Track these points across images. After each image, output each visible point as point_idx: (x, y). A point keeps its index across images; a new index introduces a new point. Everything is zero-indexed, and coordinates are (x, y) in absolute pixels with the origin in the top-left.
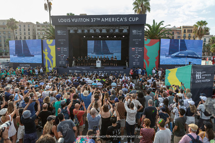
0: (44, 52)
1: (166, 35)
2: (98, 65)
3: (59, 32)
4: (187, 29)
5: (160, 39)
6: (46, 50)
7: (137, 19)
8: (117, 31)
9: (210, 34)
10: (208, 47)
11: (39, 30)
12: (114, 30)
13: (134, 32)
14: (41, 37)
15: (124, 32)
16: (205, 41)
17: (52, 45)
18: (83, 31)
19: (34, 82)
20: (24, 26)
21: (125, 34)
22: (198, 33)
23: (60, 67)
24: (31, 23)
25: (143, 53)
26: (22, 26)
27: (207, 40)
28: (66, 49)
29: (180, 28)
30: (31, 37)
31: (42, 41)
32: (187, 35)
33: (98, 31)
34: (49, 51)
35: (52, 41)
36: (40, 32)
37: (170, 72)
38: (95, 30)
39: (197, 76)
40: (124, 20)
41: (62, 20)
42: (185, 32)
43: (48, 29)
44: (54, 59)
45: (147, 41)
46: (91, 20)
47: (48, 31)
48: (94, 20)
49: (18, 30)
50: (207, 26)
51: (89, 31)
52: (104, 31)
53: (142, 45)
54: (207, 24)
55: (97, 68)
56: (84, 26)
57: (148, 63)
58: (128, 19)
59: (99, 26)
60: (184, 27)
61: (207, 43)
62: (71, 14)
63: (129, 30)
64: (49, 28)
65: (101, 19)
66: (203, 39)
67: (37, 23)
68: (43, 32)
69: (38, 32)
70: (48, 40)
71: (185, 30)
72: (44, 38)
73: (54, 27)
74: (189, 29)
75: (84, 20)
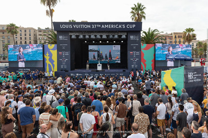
0: (45, 56)
1: (160, 40)
2: (99, 68)
3: (61, 37)
4: (177, 35)
5: (155, 43)
6: (47, 54)
7: (134, 26)
8: (116, 36)
9: (197, 39)
10: (196, 50)
11: (40, 35)
12: (113, 36)
13: (132, 37)
14: (43, 42)
15: (122, 37)
16: (193, 45)
17: (53, 49)
18: (84, 36)
19: (34, 87)
20: (25, 31)
21: (123, 39)
22: (187, 39)
23: (62, 70)
24: (32, 29)
25: (140, 57)
26: (23, 31)
27: (195, 44)
28: (68, 54)
29: (172, 34)
30: (32, 42)
31: (43, 45)
32: (178, 40)
33: (98, 37)
34: (51, 55)
35: (53, 46)
36: (41, 37)
37: (165, 73)
38: (96, 36)
39: (189, 76)
40: (122, 26)
41: (64, 26)
42: (175, 37)
43: (50, 35)
44: (56, 63)
45: (144, 46)
46: (91, 26)
47: (50, 36)
48: (94, 26)
49: (18, 35)
50: (194, 32)
51: (90, 36)
52: (104, 37)
53: (139, 49)
54: (194, 30)
55: (98, 71)
56: (85, 32)
57: (145, 65)
58: (126, 26)
59: (99, 32)
60: (174, 33)
61: (195, 47)
62: (73, 21)
63: (126, 36)
64: (50, 33)
65: (101, 26)
66: (191, 44)
67: (39, 28)
68: (44, 37)
69: (40, 37)
70: (49, 45)
71: (175, 36)
72: (45, 43)
73: (56, 32)
74: (179, 35)
75: (86, 26)
